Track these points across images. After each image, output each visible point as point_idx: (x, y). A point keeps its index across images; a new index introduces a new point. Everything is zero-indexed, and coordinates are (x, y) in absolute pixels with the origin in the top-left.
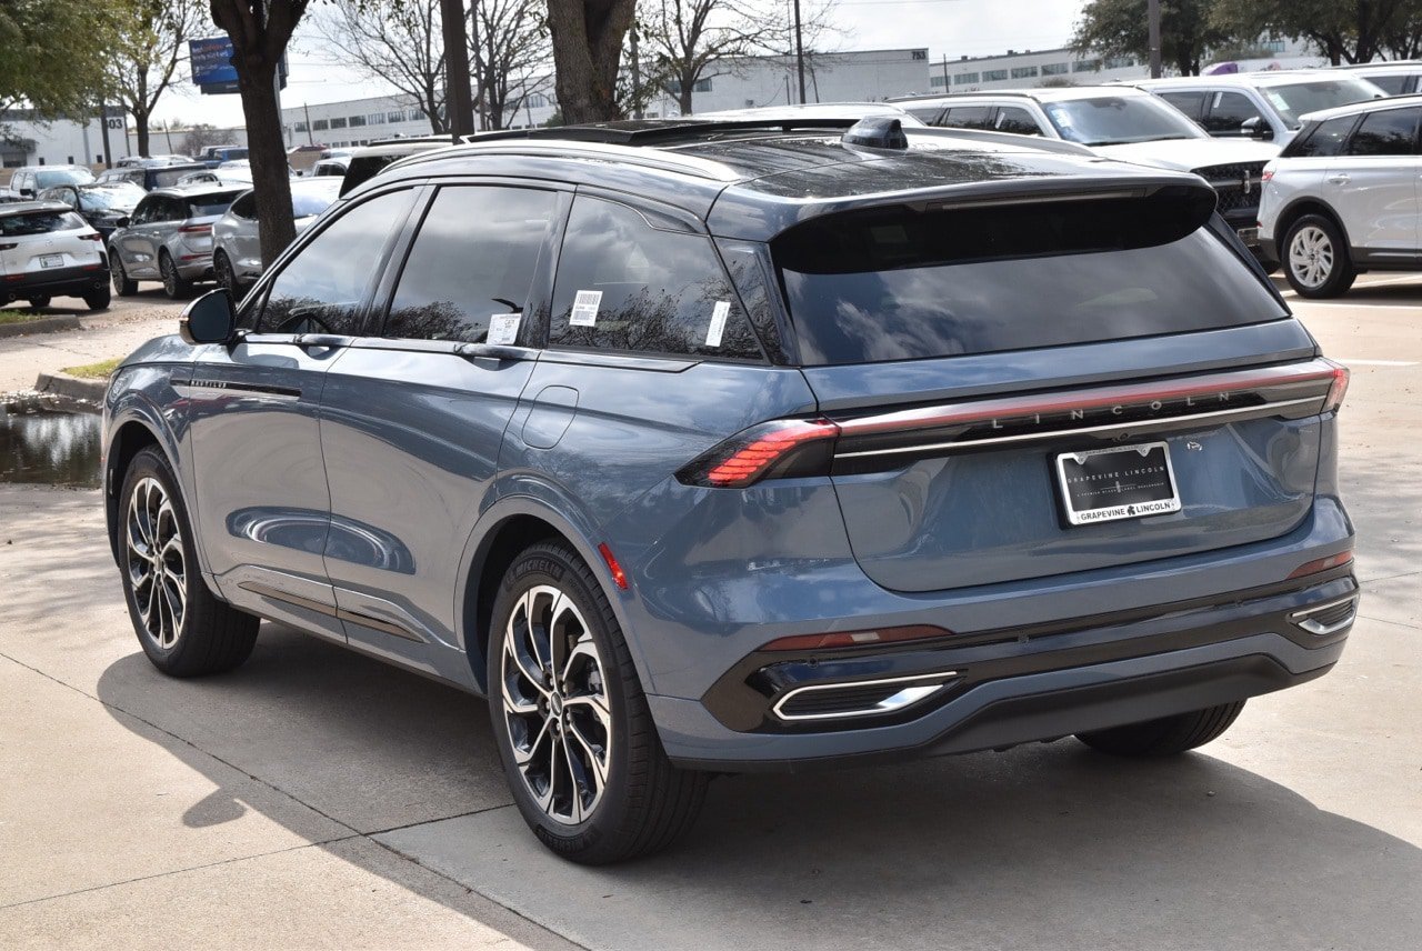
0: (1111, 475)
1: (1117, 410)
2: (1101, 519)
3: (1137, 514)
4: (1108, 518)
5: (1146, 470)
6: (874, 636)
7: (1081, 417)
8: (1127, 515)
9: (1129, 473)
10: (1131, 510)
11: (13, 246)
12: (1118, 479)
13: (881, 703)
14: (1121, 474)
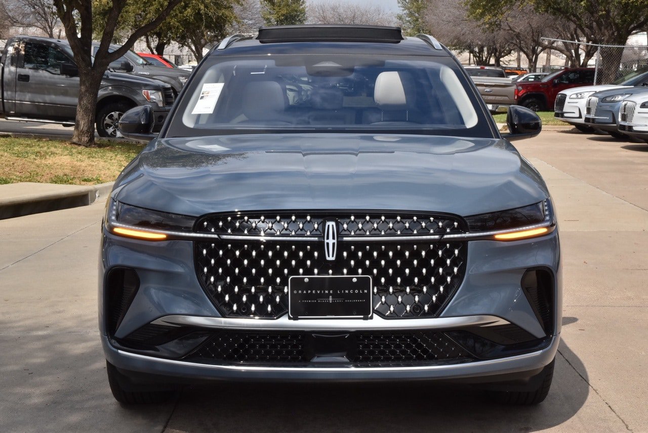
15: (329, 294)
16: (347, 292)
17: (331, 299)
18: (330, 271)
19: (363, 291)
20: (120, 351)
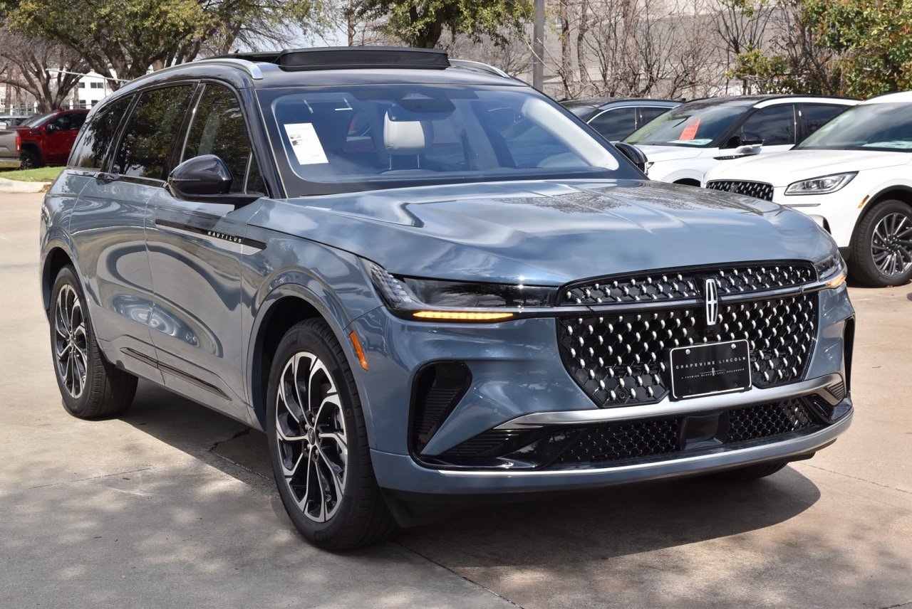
15: (712, 366)
16: (727, 361)
17: (713, 371)
18: (705, 339)
19: (741, 358)
20: (442, 472)
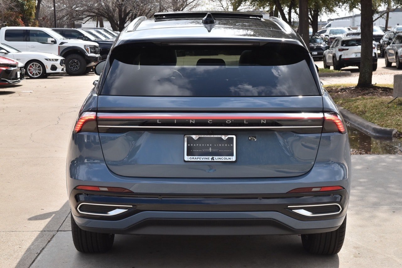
0: (208, 145)
1: (210, 122)
2: (199, 160)
3: (215, 160)
4: (202, 160)
5: (224, 145)
6: (106, 189)
7: (194, 122)
8: (210, 160)
9: (216, 145)
10: (213, 159)
11: (348, 49)
12: (211, 147)
13: (109, 213)
14: (213, 145)
